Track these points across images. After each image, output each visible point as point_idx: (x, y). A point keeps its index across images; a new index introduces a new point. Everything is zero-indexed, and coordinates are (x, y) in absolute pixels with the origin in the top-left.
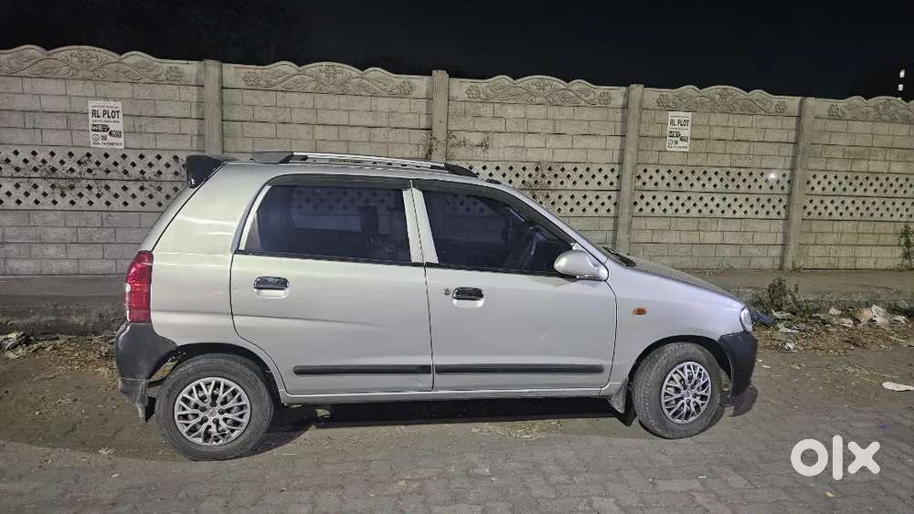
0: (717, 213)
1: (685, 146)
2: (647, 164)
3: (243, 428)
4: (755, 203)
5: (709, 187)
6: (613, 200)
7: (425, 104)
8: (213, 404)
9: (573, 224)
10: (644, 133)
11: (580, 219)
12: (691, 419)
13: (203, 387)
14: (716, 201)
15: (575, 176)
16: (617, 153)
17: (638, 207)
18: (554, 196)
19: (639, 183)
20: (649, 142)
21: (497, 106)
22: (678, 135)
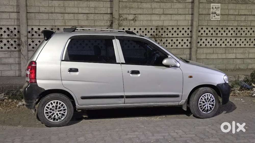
0: (233, 45)
1: (218, 18)
2: (203, 26)
3: (65, 116)
4: (249, 41)
5: (229, 34)
6: (189, 41)
7: (109, 3)
8: (56, 109)
9: (172, 52)
10: (201, 13)
11: (176, 50)
12: (209, 112)
13: (53, 103)
14: (232, 41)
15: (173, 32)
16: (190, 22)
17: (199, 44)
18: (164, 40)
19: (200, 34)
20: (203, 16)
21: (139, 3)
22: (215, 13)
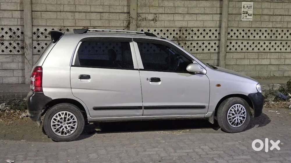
1: (251, 18)
2: (233, 27)
3: (75, 130)
5: (263, 37)
6: (217, 45)
7: (126, 1)
8: (65, 121)
11: (201, 54)
12: (239, 126)
13: (61, 114)
14: (266, 44)
15: (198, 34)
16: (218, 22)
17: (229, 48)
18: (188, 43)
19: (229, 36)
20: (233, 16)
22: (247, 13)
